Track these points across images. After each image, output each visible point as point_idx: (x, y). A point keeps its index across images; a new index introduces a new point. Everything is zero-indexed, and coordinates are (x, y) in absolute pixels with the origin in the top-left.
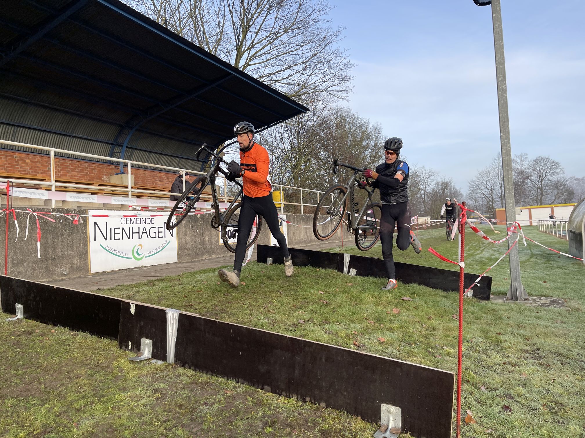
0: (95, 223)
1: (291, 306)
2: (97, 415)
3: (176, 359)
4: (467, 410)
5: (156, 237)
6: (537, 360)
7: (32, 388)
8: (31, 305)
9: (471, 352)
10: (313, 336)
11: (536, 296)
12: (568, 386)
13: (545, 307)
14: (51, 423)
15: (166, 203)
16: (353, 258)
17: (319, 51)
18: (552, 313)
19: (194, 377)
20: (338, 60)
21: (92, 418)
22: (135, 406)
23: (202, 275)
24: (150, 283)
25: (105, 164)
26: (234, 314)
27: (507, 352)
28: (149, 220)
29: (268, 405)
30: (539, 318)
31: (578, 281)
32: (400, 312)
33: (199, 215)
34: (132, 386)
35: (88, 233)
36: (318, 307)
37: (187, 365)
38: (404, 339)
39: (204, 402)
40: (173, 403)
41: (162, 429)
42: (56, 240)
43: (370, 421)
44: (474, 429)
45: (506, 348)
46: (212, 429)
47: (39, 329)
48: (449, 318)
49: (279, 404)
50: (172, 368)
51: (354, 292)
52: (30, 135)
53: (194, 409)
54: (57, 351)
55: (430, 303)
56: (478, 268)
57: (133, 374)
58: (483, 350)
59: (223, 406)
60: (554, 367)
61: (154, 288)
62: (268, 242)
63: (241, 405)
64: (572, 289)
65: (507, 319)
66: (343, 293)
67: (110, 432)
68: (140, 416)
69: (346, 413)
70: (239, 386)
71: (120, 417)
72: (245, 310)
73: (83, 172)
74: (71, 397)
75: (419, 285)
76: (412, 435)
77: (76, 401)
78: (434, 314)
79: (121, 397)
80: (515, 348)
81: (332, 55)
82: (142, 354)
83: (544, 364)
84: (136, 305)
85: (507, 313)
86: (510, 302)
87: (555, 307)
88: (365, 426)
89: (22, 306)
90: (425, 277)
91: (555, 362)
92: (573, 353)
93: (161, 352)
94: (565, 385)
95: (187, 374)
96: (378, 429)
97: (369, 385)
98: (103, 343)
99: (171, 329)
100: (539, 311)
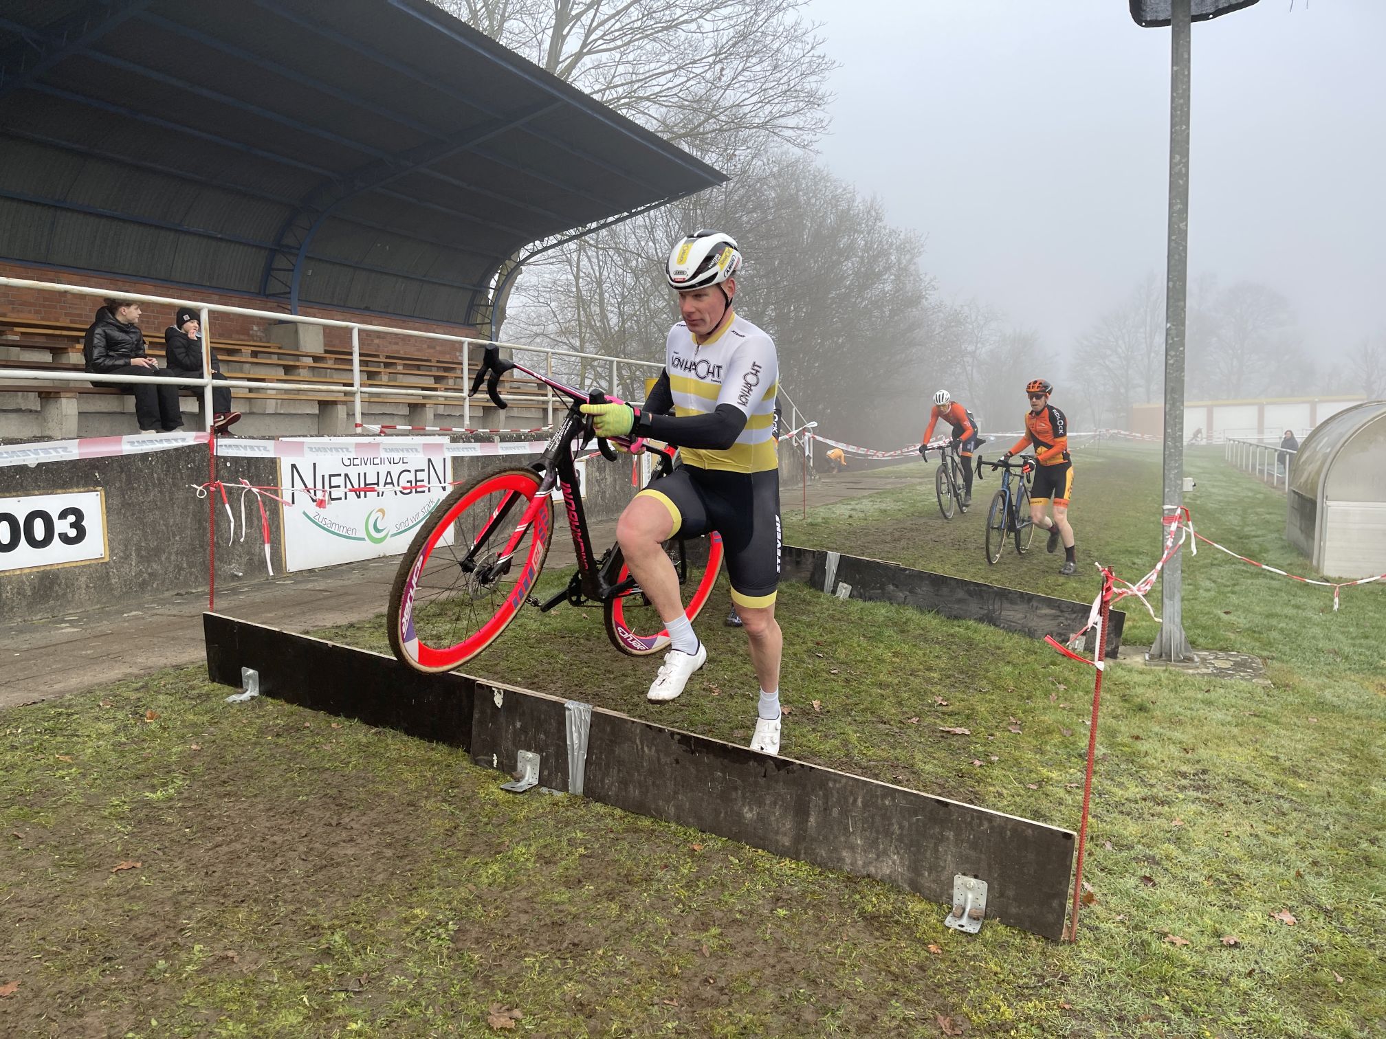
0: (293, 466)
3: (588, 788)
4: (1083, 883)
5: (411, 492)
6: (1202, 793)
11: (1208, 649)
12: (1252, 845)
16: (844, 561)
18: (1236, 693)
19: (626, 821)
20: (797, 50)
25: (256, 297)
27: (1149, 776)
30: (1209, 703)
31: (1295, 611)
35: (279, 487)
37: (608, 801)
44: (1096, 913)
45: (1148, 769)
47: (307, 720)
49: (785, 870)
50: (583, 802)
52: (89, 229)
58: (1107, 771)
60: (1231, 807)
63: (725, 871)
64: (1282, 631)
70: (709, 839)
75: (980, 622)
76: (1003, 922)
80: (1163, 768)
82: (523, 777)
83: (1213, 801)
84: (505, 691)
85: (1150, 691)
86: (1157, 665)
87: (1243, 678)
88: (928, 907)
89: (256, 673)
90: (991, 607)
91: (1234, 798)
92: (1267, 781)
93: (557, 775)
94: (1247, 843)
95: (612, 815)
96: (949, 912)
97: (936, 845)
98: (439, 752)
99: (577, 736)
100: (1212, 688)
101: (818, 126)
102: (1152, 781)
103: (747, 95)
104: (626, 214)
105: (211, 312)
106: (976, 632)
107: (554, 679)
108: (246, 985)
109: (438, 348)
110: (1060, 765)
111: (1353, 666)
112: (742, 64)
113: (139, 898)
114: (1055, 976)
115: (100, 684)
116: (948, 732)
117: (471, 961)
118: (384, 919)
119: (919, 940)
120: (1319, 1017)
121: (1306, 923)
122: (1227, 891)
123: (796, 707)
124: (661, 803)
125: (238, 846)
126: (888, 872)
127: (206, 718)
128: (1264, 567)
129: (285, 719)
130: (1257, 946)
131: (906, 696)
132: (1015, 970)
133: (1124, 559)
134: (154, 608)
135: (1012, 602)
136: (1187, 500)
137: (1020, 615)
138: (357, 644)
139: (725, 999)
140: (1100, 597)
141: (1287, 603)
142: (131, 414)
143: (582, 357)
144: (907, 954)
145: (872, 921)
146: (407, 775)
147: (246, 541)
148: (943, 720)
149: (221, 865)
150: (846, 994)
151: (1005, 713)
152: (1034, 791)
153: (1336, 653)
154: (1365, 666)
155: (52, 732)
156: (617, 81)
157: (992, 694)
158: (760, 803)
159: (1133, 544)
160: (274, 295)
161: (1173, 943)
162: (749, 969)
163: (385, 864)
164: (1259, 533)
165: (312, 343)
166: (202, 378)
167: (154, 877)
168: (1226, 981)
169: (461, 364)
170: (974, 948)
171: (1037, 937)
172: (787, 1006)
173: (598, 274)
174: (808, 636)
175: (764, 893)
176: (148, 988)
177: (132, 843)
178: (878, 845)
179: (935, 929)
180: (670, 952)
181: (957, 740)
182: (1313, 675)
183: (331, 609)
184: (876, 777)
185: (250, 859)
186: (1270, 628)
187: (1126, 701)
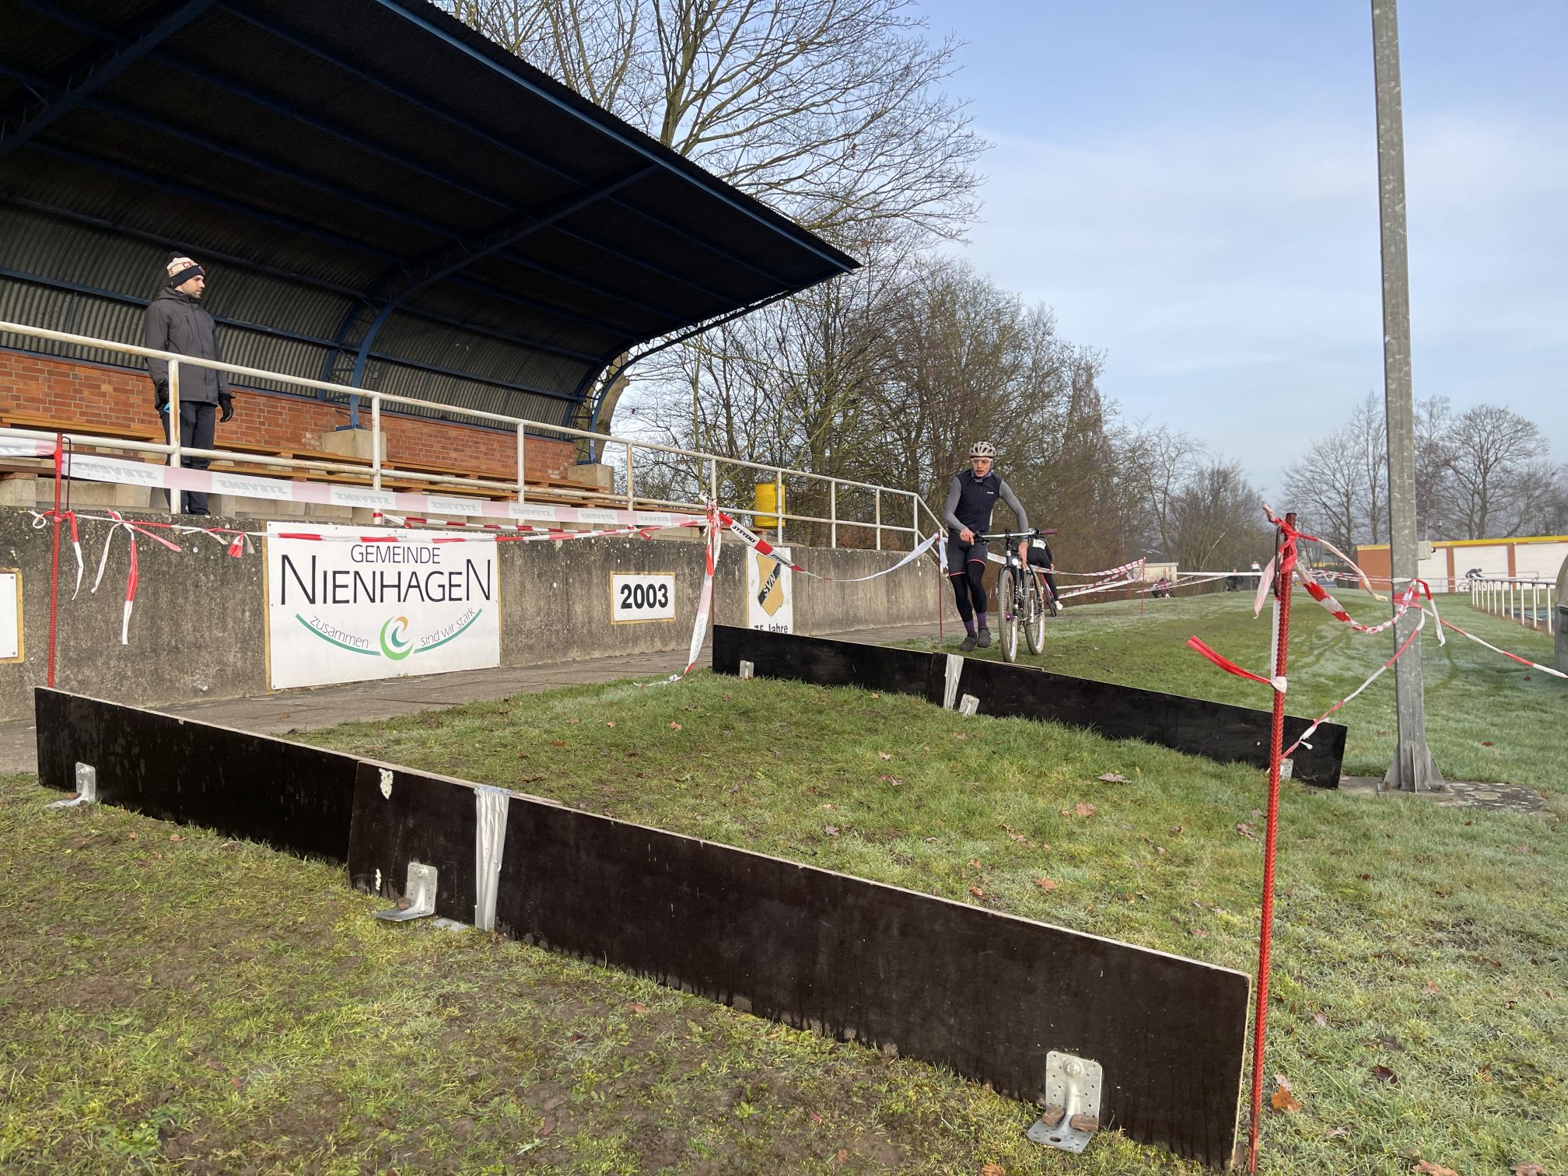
0: (285, 558)
1: (804, 788)
2: (293, 1057)
3: (501, 919)
4: (1276, 1076)
5: (443, 599)
6: (1467, 949)
7: (120, 983)
8: (118, 767)
9: (1289, 924)
10: (865, 869)
11: (1464, 780)
12: (1550, 1020)
13: (1489, 809)
14: (170, 1076)
15: (473, 507)
16: (968, 666)
17: (890, 106)
18: (1508, 827)
19: (547, 968)
20: (941, 130)
21: (278, 1065)
22: (394, 1039)
23: (566, 701)
24: (427, 720)
25: (311, 400)
26: (652, 806)
27: (1385, 927)
28: (425, 553)
29: (744, 1047)
30: (1472, 838)
32: (1097, 814)
33: (559, 544)
34: (383, 987)
35: (265, 582)
36: (876, 795)
37: (528, 936)
38: (1108, 883)
39: (575, 1033)
40: (493, 1032)
41: (463, 1100)
42: (181, 600)
43: (1016, 1095)
44: (1296, 1125)
45: (1382, 917)
46: (597, 1105)
47: (138, 831)
48: (1229, 832)
49: (775, 1044)
50: (490, 941)
51: (973, 757)
52: (114, 319)
53: (548, 1050)
54: (188, 891)
55: (1177, 791)
56: (1308, 703)
57: (387, 955)
58: (1321, 919)
59: (626, 1044)
60: (1513, 968)
61: (439, 731)
62: (740, 621)
63: (674, 1044)
64: (1562, 764)
65: (1386, 839)
66: (942, 758)
67: (328, 1103)
68: (407, 1064)
69: (952, 1073)
70: (666, 995)
71: (354, 1066)
72: (683, 796)
73: (252, 422)
74: (225, 1009)
75: (1148, 742)
76: (1130, 1134)
77: (237, 1020)
78: (1188, 821)
79: (355, 1013)
80: (1406, 917)
81: (924, 117)
82: (411, 904)
83: (1485, 960)
84: (396, 774)
85: (1384, 822)
86: (1394, 795)
87: (1516, 810)
88: (1004, 1107)
90: (1164, 721)
91: (1516, 956)
93: (459, 899)
95: (528, 960)
96: (1038, 1117)
97: (1016, 999)
98: (307, 872)
99: (488, 839)
100: (1474, 821)
101: (968, 211)
104: (741, 308)
122: (1515, 1090)
135: (1191, 715)
145: (901, 1129)
158: (745, 934)
160: (331, 401)
166: (169, 444)
171: (1190, 1162)
186: (1545, 761)
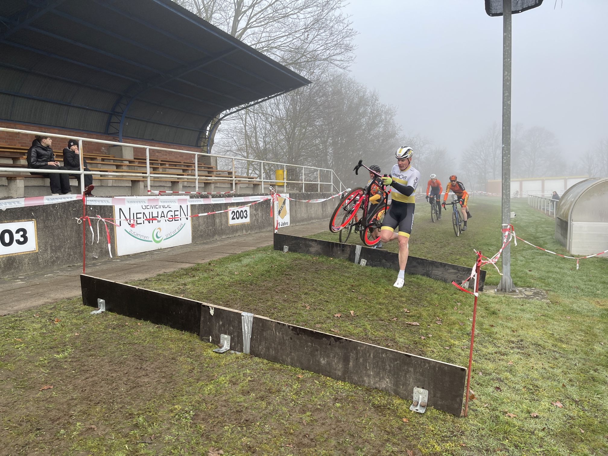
0: (120, 209)
3: (252, 351)
5: (172, 220)
6: (521, 350)
11: (522, 287)
13: (530, 299)
16: (363, 249)
18: (535, 306)
19: (269, 365)
25: (103, 135)
27: (498, 343)
30: (523, 310)
31: (559, 270)
35: (114, 218)
37: (261, 357)
44: (476, 403)
45: (497, 339)
47: (126, 322)
50: (250, 357)
52: (29, 105)
58: (480, 341)
60: (533, 356)
63: (313, 387)
64: (554, 279)
70: (305, 373)
75: (423, 276)
76: (435, 408)
80: (504, 339)
82: (223, 346)
83: (526, 353)
84: (215, 308)
85: (497, 305)
86: (500, 294)
87: (537, 299)
88: (402, 402)
89: (104, 301)
90: (428, 269)
91: (535, 352)
92: (549, 344)
93: (238, 345)
94: (541, 372)
95: (263, 363)
96: (412, 404)
97: (405, 374)
98: (186, 335)
99: (247, 328)
100: (524, 304)
101: (350, 59)
102: (499, 345)
103: (319, 46)
104: (266, 98)
105: (83, 141)
106: (421, 280)
107: (237, 302)
108: (100, 441)
109: (184, 157)
110: (459, 338)
111: (585, 294)
112: (317, 33)
113: (52, 402)
114: (458, 432)
115: (34, 307)
116: (410, 324)
117: (201, 428)
118: (162, 410)
119: (399, 417)
120: (574, 448)
121: (567, 407)
122: (532, 393)
123: (343, 314)
124: (284, 357)
125: (96, 378)
126: (384, 386)
127: (82, 321)
128: (546, 251)
129: (117, 321)
130: (546, 417)
131: (391, 308)
132: (441, 429)
133: (485, 248)
134: (58, 272)
135: (437, 267)
136: (512, 222)
137: (440, 273)
138: (149, 288)
139: (314, 443)
140: (476, 264)
141: (556, 267)
142: (48, 186)
143: (247, 161)
144: (393, 422)
145: (378, 408)
146: (171, 346)
147: (99, 243)
148: (407, 319)
149: (88, 387)
150: (366, 441)
151: (434, 316)
152: (448, 350)
153: (577, 288)
154: (591, 294)
155: (13, 328)
156: (262, 40)
157: (429, 307)
158: (328, 357)
159: (489, 241)
160: (112, 134)
161: (510, 416)
162: (324, 430)
163: (161, 386)
164: (543, 236)
165: (128, 155)
166: (79, 170)
167: (59, 392)
168: (533, 433)
169: (195, 164)
170: (422, 420)
171: (450, 414)
172: (341, 447)
173: (254, 124)
174: (348, 282)
175: (330, 396)
176: (56, 442)
177: (49, 377)
178: (380, 374)
179: (405, 412)
180: (289, 423)
181: (414, 328)
182: (568, 298)
183: (137, 272)
184: (379, 344)
185: (101, 385)
186: (549, 277)
187: (487, 310)
